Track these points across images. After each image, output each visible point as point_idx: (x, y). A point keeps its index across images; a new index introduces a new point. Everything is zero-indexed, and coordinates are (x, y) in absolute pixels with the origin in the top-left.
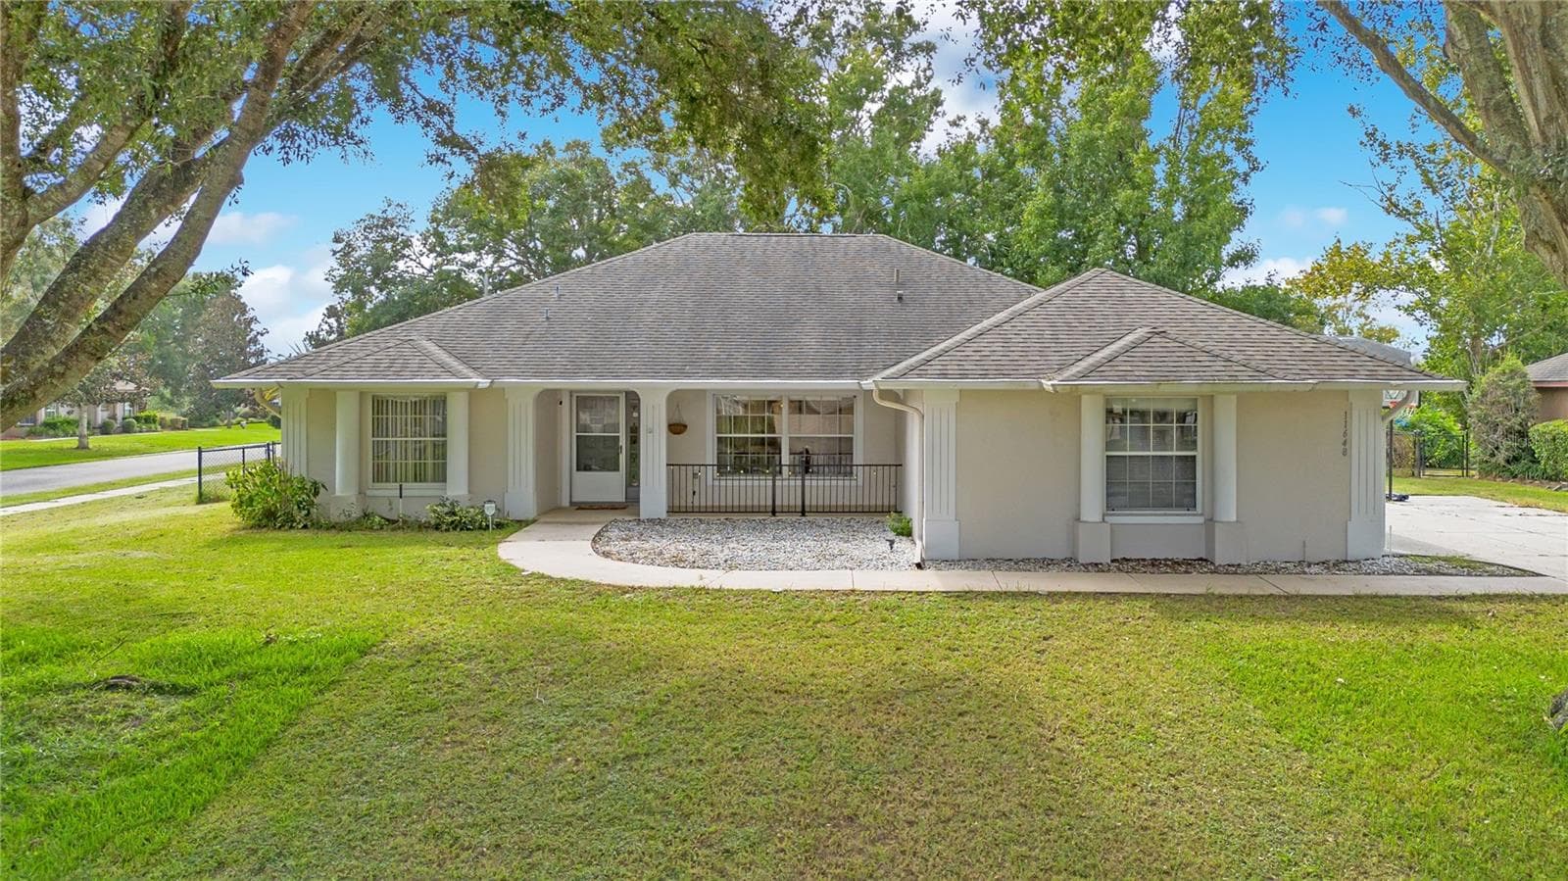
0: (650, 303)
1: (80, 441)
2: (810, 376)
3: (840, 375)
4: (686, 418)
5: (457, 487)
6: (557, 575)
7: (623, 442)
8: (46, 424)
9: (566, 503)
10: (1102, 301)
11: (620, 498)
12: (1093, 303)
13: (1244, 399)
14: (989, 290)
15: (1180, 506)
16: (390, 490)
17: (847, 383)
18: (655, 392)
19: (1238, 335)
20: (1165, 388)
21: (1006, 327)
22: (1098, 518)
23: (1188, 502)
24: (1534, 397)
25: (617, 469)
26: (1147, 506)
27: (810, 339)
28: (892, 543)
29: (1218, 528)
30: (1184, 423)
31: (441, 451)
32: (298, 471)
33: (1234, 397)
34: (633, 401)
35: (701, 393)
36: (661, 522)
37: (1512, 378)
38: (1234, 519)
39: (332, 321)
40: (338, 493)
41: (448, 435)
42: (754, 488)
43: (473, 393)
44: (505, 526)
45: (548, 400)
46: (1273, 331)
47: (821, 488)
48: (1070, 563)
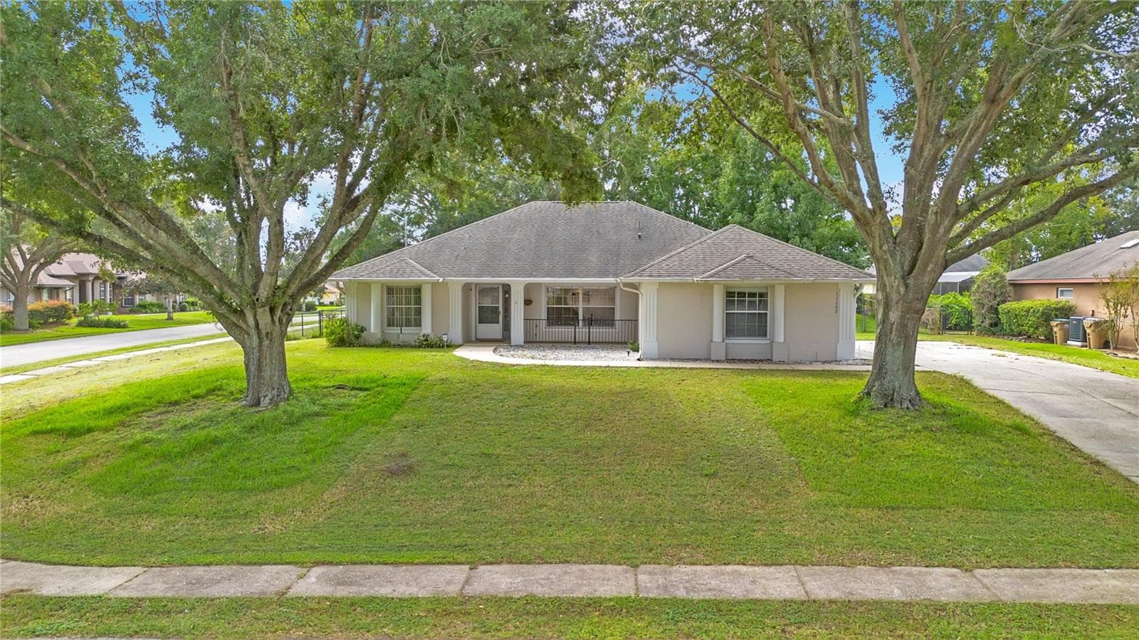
0: (514, 240)
1: (169, 316)
2: (593, 276)
3: (608, 276)
4: (532, 298)
5: (427, 328)
6: (484, 360)
7: (501, 309)
8: (140, 306)
9: (474, 339)
10: (730, 241)
11: (499, 336)
12: (725, 242)
13: (789, 288)
14: (686, 232)
15: (759, 335)
16: (396, 330)
17: (611, 280)
18: (518, 284)
19: (790, 257)
20: (746, 282)
21: (683, 254)
22: (720, 340)
23: (763, 334)
24: (1010, 288)
25: (498, 323)
26: (744, 336)
27: (593, 258)
28: (629, 353)
29: (774, 345)
30: (760, 297)
31: (419, 312)
32: (353, 321)
33: (783, 286)
34: (507, 289)
35: (540, 284)
36: (521, 346)
37: (994, 278)
38: (782, 341)
39: (298, 242)
40: (372, 331)
41: (422, 303)
42: (565, 332)
43: (434, 285)
44: (450, 346)
45: (467, 288)
46: (808, 255)
47: (598, 332)
48: (708, 360)
